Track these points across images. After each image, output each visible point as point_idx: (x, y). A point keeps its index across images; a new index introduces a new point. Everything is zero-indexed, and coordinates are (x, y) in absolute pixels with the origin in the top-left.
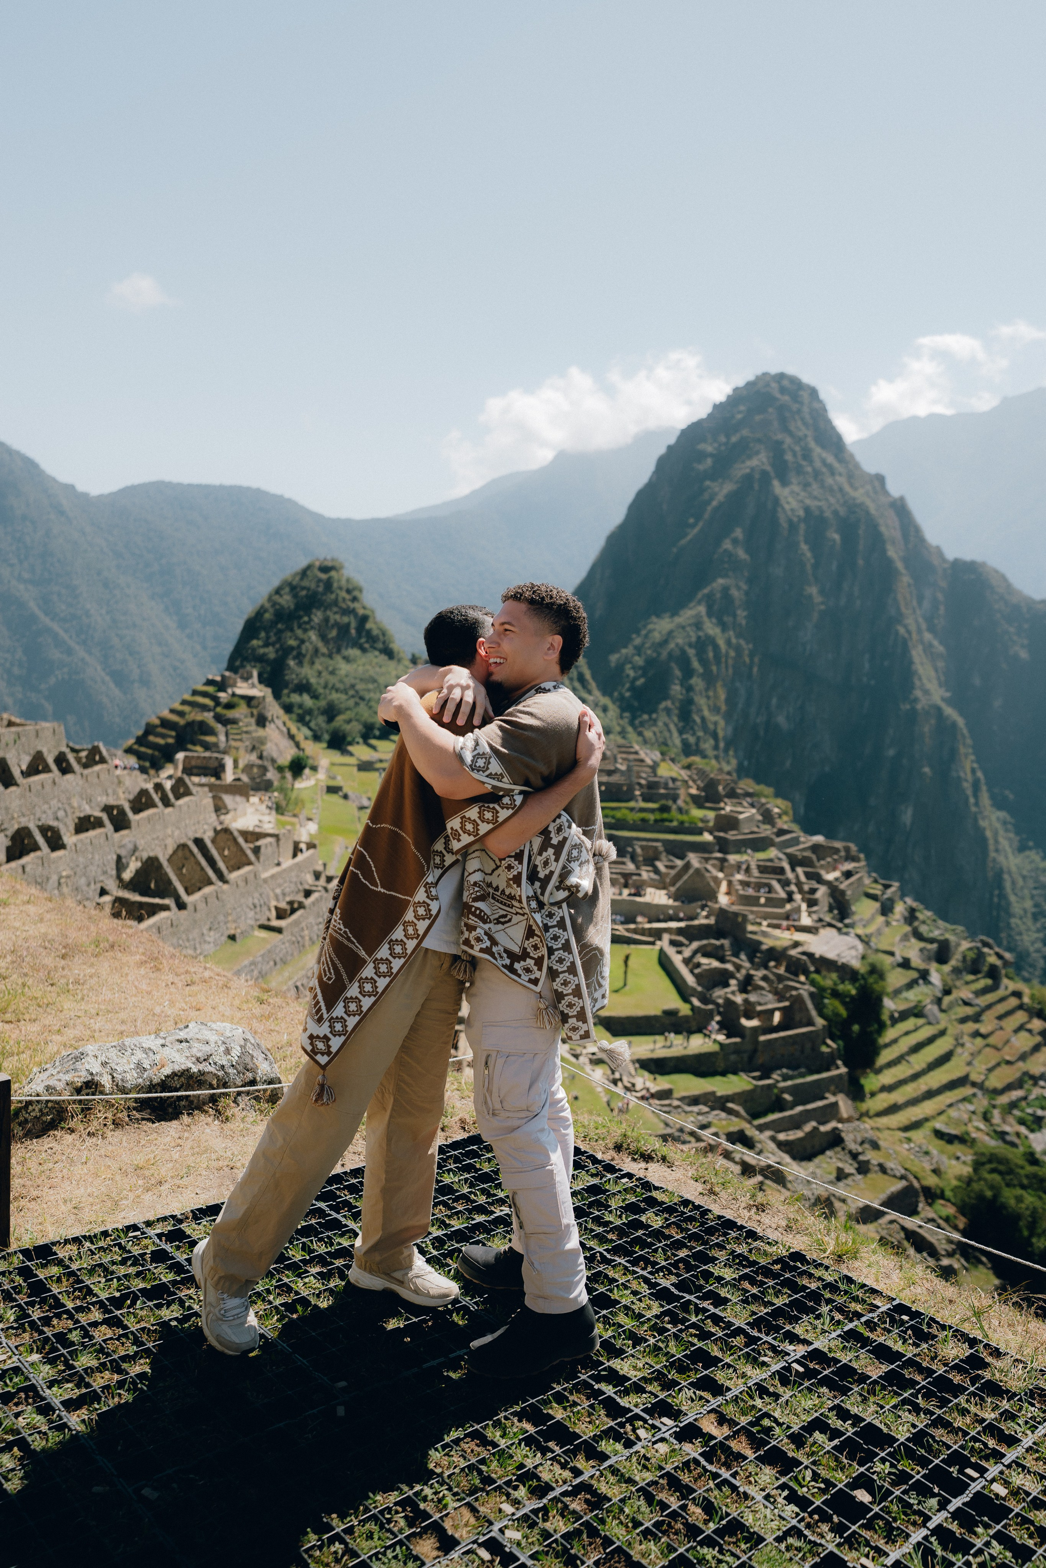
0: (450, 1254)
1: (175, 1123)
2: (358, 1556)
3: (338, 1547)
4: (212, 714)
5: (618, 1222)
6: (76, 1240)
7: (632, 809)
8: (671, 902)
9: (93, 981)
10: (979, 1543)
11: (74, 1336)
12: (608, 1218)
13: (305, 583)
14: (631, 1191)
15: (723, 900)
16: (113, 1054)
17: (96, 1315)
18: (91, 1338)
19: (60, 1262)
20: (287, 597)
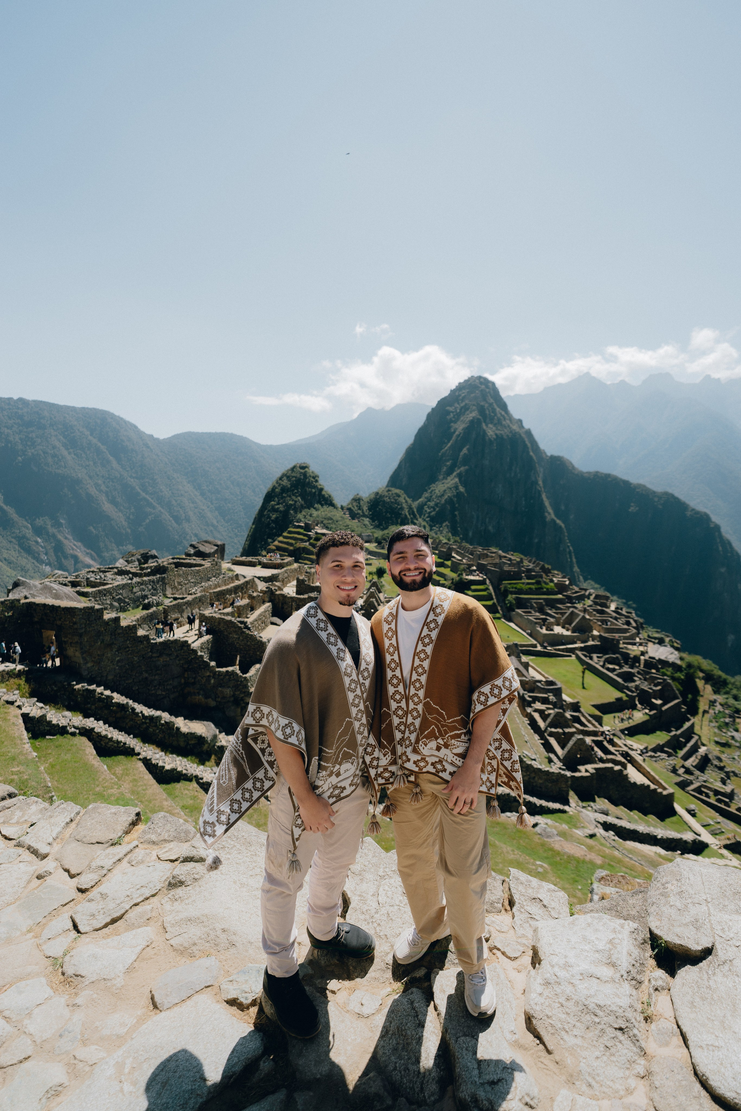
4: (307, 543)
7: (523, 583)
8: (569, 633)
13: (294, 474)
15: (594, 631)
20: (286, 481)
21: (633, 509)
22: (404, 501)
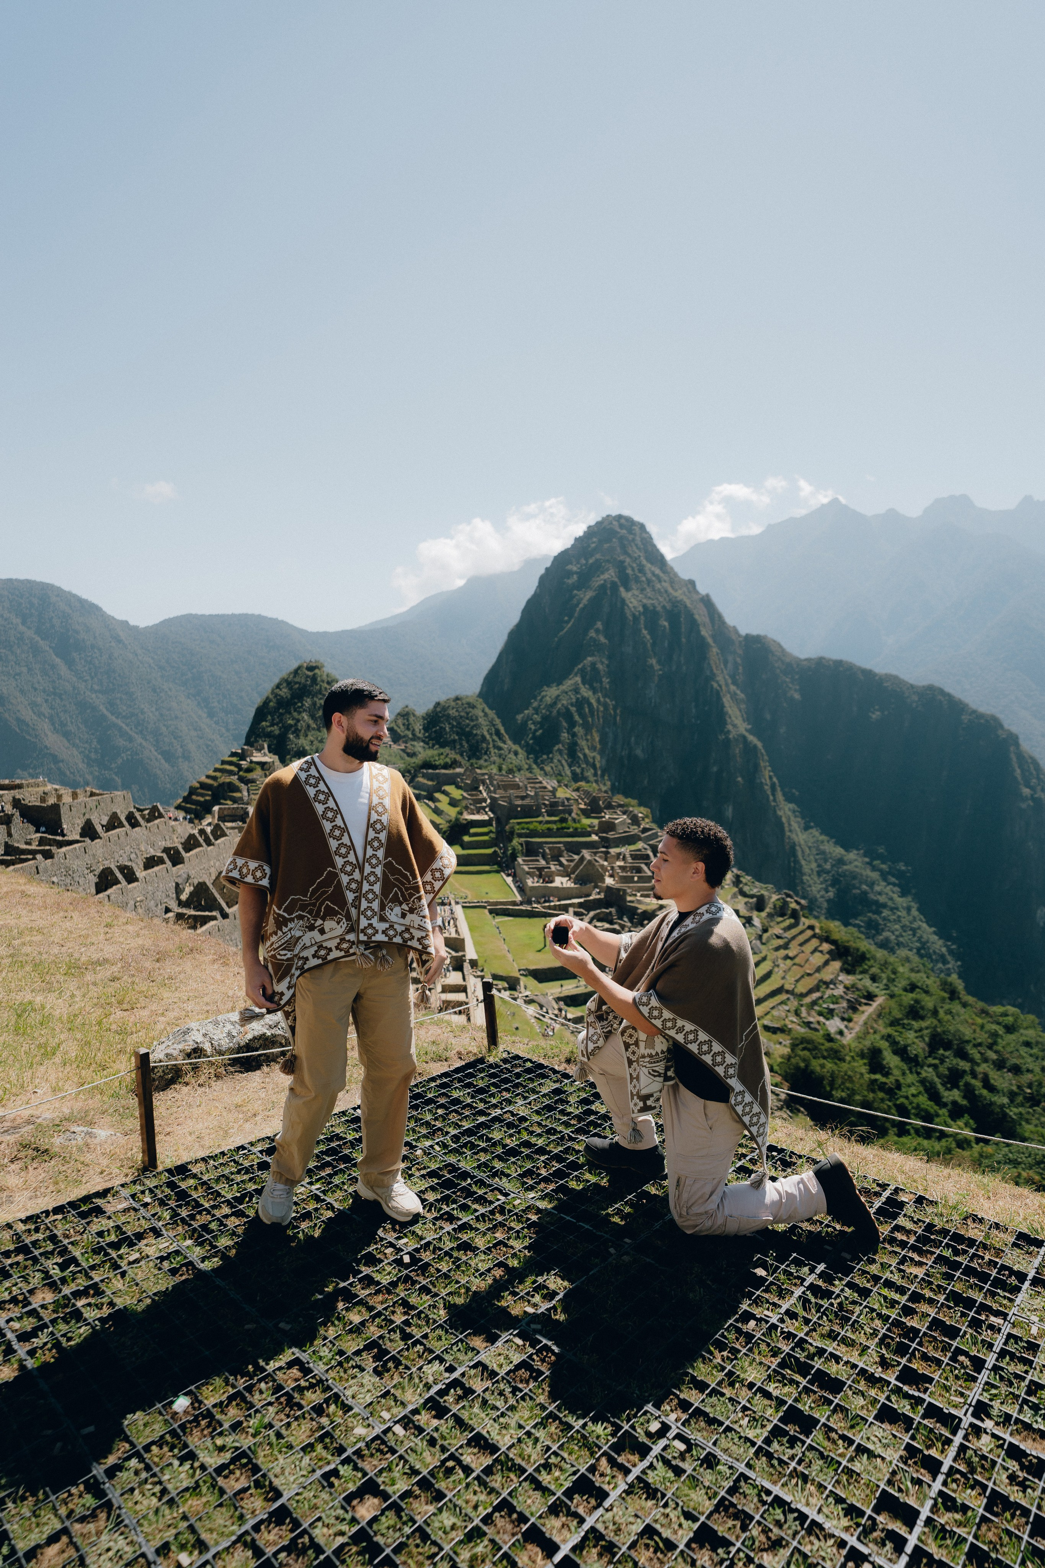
0: (465, 1145)
1: (258, 1072)
2: (434, 1352)
3: (419, 1348)
4: (237, 777)
5: (577, 1112)
6: (203, 1159)
7: (540, 822)
8: (573, 885)
9: (182, 976)
10: (837, 1291)
11: (214, 1226)
12: (569, 1110)
13: (297, 679)
14: (583, 1089)
15: (609, 881)
16: (210, 1027)
17: (226, 1210)
18: (226, 1226)
19: (194, 1176)
20: (285, 690)
21: (875, 715)
22: (481, 714)
